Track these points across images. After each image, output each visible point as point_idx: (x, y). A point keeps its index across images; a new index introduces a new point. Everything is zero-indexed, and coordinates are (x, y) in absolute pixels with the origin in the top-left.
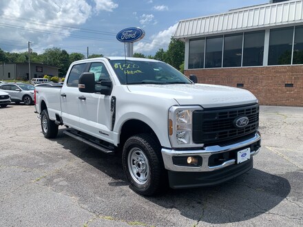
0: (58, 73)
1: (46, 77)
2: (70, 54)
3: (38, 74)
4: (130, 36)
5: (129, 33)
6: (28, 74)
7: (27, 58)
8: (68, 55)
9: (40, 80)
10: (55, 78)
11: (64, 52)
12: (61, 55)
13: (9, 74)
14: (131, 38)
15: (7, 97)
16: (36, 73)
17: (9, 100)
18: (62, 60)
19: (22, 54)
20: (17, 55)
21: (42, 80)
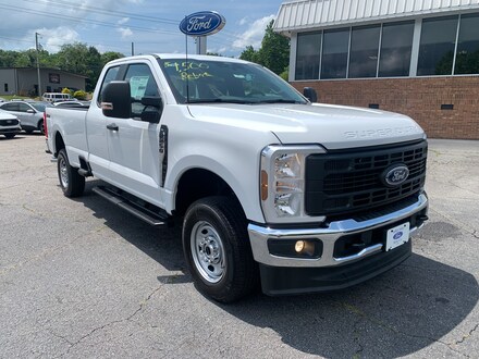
0: (84, 84)
1: (66, 92)
2: (102, 53)
3: (53, 86)
4: (202, 26)
5: (200, 21)
6: (36, 87)
7: (32, 60)
8: (99, 55)
9: (57, 97)
10: (81, 92)
11: (93, 51)
12: (88, 55)
13: (6, 85)
14: (203, 29)
15: (14, 122)
16: (50, 85)
17: (18, 126)
18: (90, 63)
19: (24, 53)
20: (16, 55)
21: (60, 97)
